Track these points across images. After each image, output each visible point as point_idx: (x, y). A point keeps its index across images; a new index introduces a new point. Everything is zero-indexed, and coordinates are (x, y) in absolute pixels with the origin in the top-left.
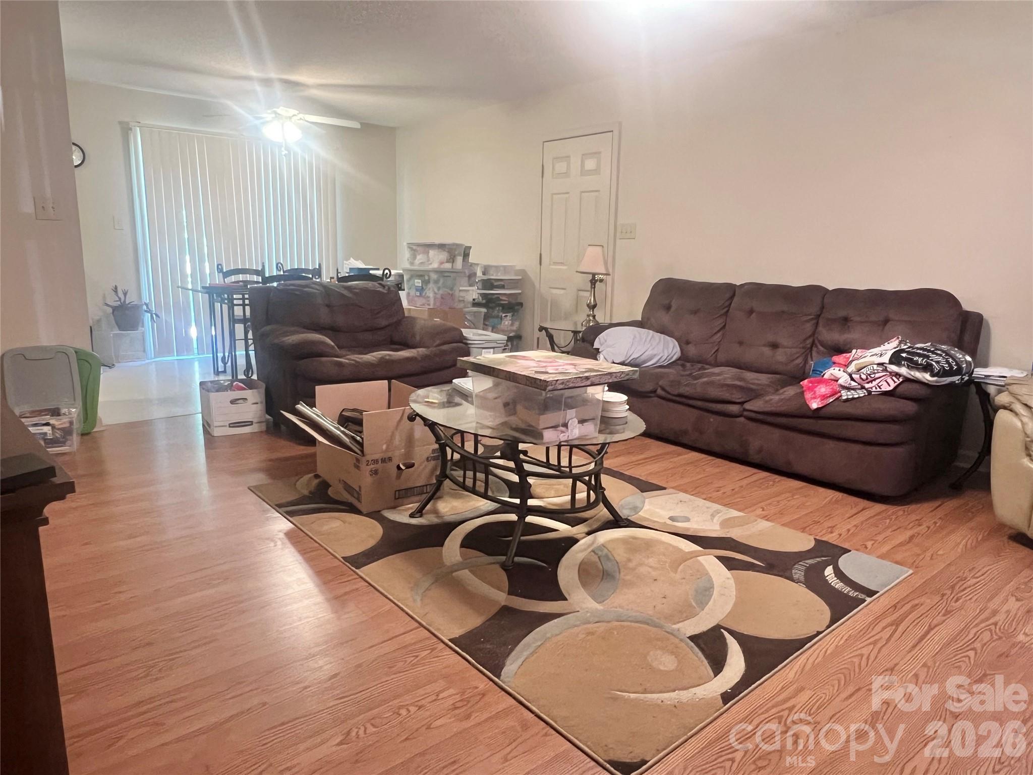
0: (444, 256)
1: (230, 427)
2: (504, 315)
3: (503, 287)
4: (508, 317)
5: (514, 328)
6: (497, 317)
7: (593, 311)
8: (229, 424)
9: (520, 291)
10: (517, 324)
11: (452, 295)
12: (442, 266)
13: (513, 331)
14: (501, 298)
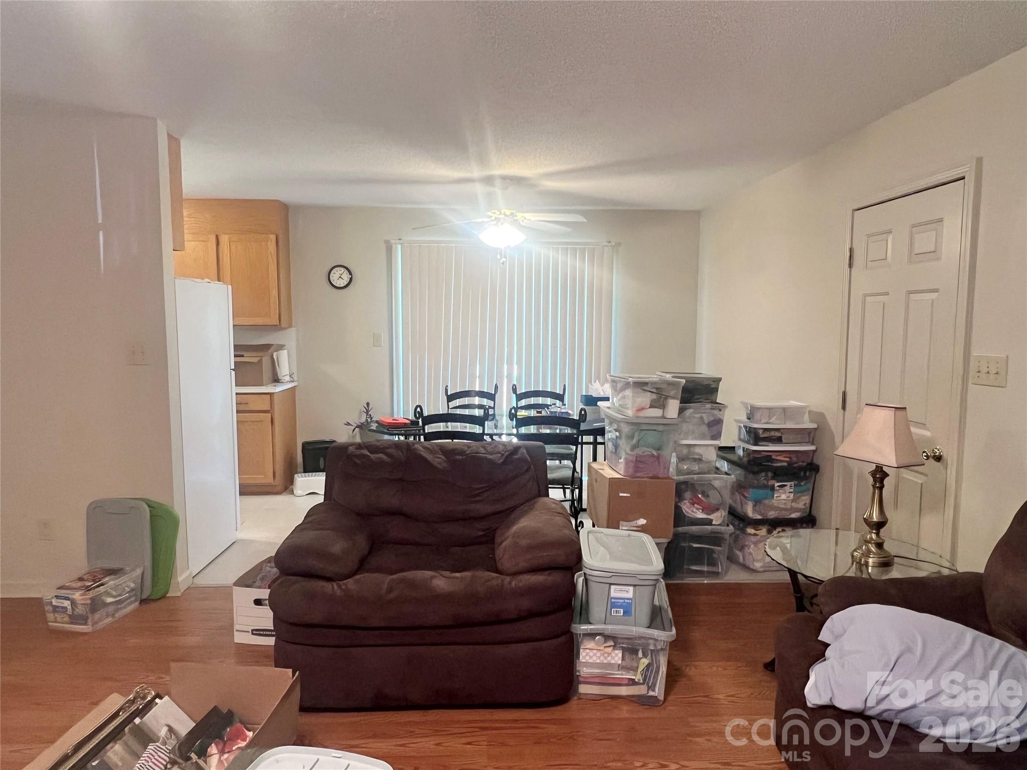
0: (646, 399)
1: (253, 634)
2: (777, 484)
3: (779, 440)
4: (787, 489)
5: (800, 505)
6: (765, 487)
7: (878, 534)
8: (253, 630)
9: (813, 448)
10: (806, 499)
11: (658, 458)
12: (642, 414)
13: (797, 510)
14: (773, 457)
